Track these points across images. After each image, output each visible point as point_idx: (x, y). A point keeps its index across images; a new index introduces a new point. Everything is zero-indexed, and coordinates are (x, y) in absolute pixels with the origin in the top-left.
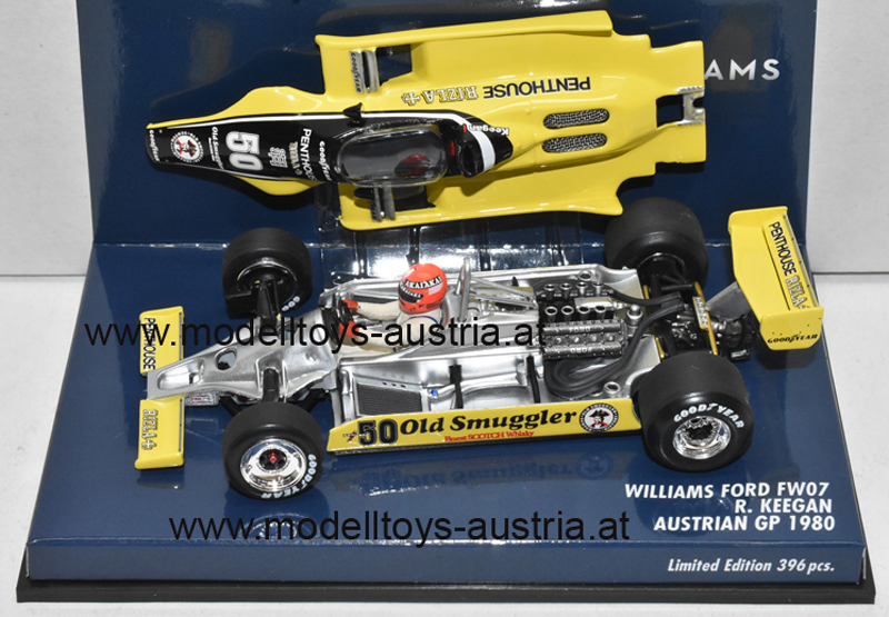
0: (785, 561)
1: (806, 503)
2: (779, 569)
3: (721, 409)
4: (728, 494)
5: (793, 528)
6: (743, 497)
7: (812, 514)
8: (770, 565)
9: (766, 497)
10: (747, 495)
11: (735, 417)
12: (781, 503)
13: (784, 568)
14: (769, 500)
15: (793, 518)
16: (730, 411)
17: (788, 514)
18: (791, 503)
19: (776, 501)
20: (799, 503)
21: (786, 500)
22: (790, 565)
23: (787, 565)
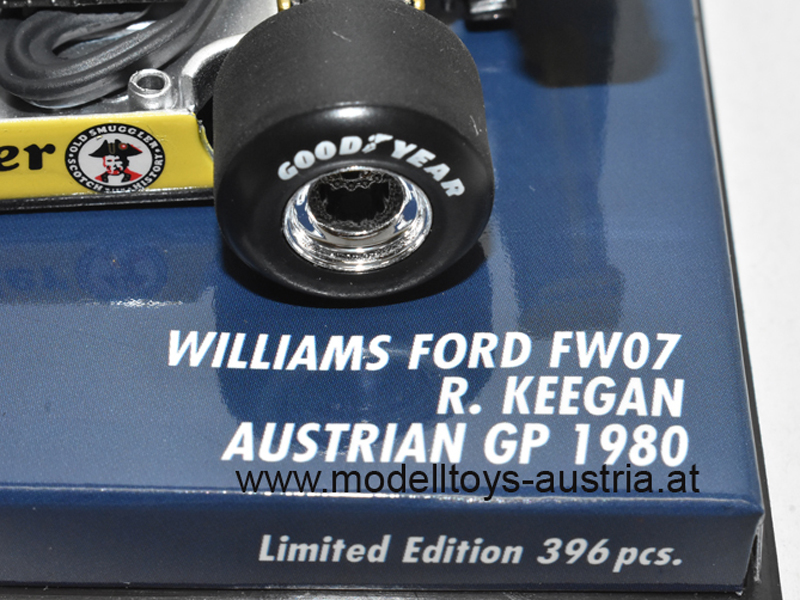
0: (558, 542)
1: (619, 391)
2: (541, 560)
3: (401, 148)
4: (427, 361)
5: (581, 458)
6: (462, 370)
7: (631, 421)
8: (519, 550)
9: (520, 372)
10: (473, 364)
11: (441, 171)
12: (557, 388)
13: (555, 556)
14: (528, 380)
15: (583, 429)
16: (425, 155)
17: (572, 420)
18: (580, 389)
19: (545, 381)
20: (601, 389)
21: (570, 381)
22: (569, 550)
23: (562, 551)
